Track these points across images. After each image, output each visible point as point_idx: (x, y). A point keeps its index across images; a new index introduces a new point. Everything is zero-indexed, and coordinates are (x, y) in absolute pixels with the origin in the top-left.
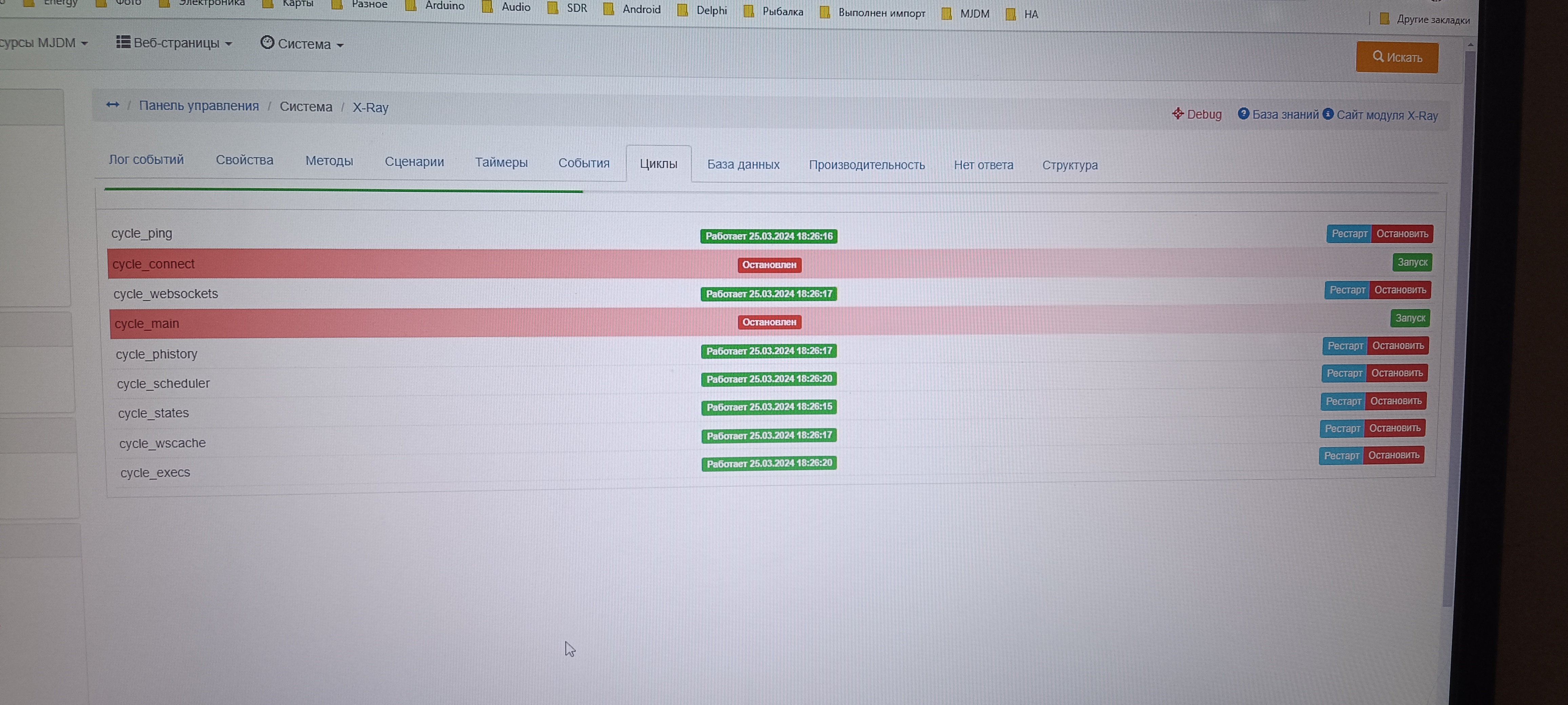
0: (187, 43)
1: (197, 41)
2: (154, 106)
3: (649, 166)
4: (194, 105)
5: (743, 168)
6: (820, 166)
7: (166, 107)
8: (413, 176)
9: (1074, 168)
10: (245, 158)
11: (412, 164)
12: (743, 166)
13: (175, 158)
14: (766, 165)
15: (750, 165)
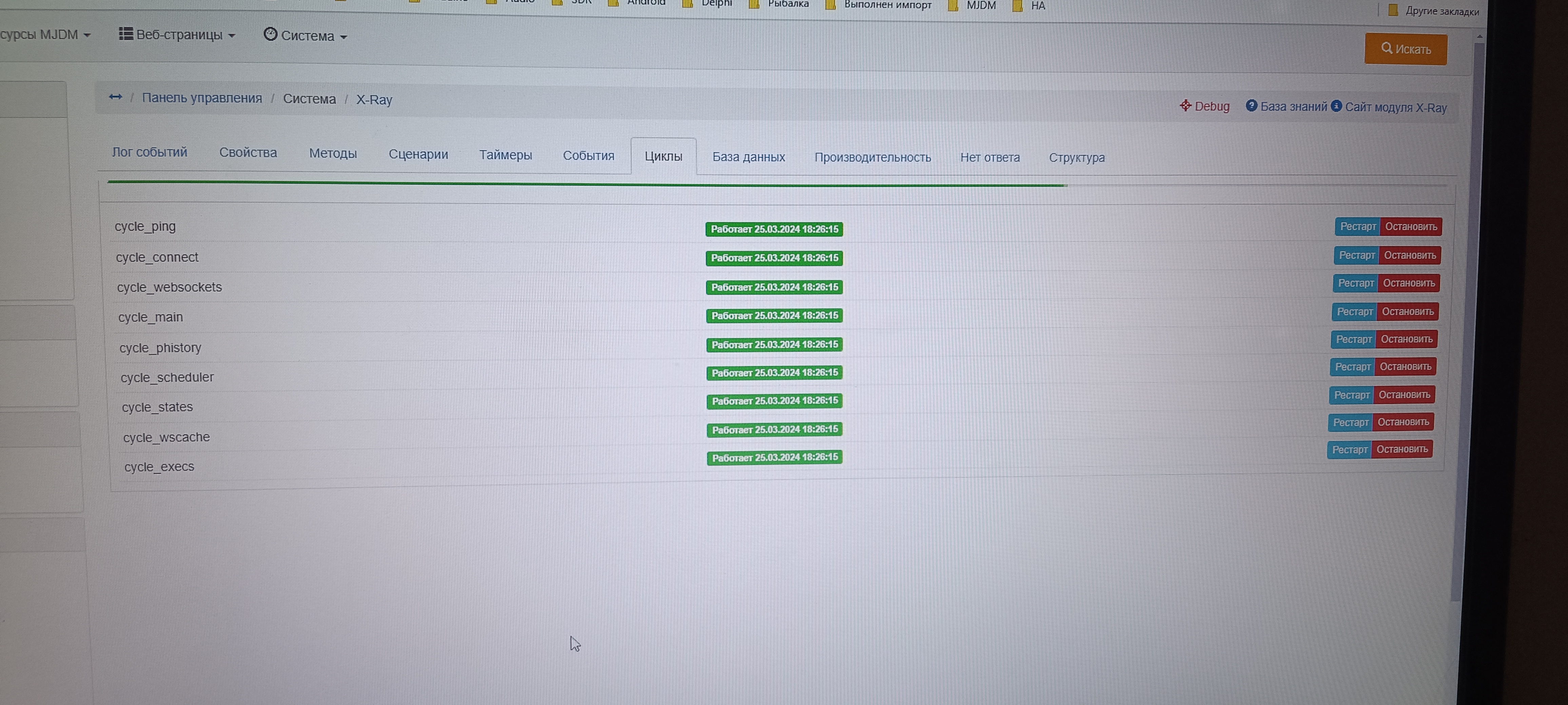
0: (189, 35)
1: (200, 33)
2: (157, 99)
3: (654, 159)
4: (197, 97)
5: (749, 161)
6: (826, 158)
7: (169, 99)
8: (417, 169)
9: (1082, 160)
10: (248, 151)
11: (416, 156)
12: (748, 159)
13: (178, 151)
14: (771, 158)
15: (756, 158)
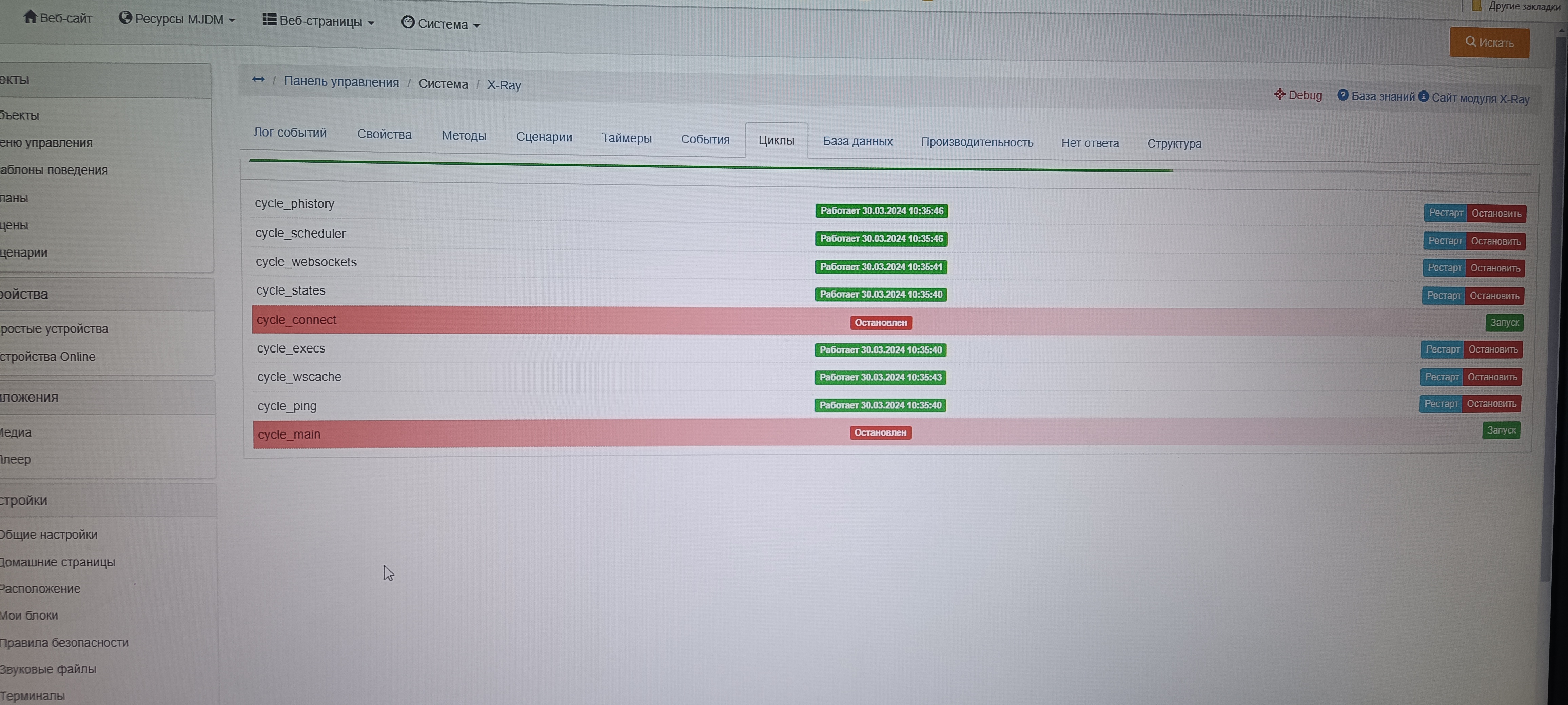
0: (331, 22)
1: (341, 20)
2: (299, 82)
3: (767, 142)
4: (337, 81)
5: (858, 145)
6: (932, 143)
7: (311, 83)
8: (543, 151)
9: (1179, 146)
10: (385, 133)
11: (542, 139)
13: (318, 132)
14: (879, 142)
15: (865, 142)
